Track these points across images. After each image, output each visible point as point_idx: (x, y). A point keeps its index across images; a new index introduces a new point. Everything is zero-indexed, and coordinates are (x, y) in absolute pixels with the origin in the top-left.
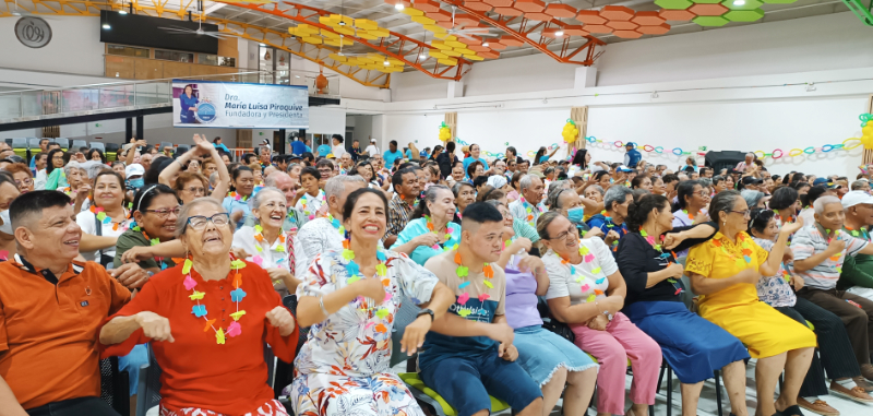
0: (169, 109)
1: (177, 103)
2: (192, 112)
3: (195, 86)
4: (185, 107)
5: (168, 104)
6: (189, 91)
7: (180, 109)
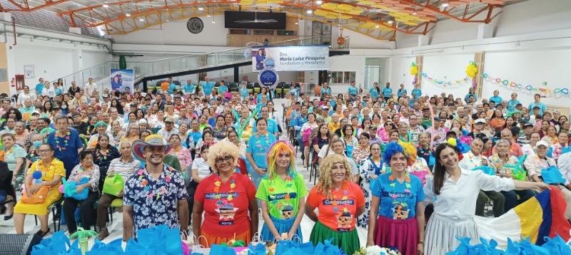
0: (250, 63)
1: (254, 60)
2: (262, 64)
3: (264, 50)
4: (258, 61)
5: (250, 60)
6: (260, 52)
7: (256, 62)
